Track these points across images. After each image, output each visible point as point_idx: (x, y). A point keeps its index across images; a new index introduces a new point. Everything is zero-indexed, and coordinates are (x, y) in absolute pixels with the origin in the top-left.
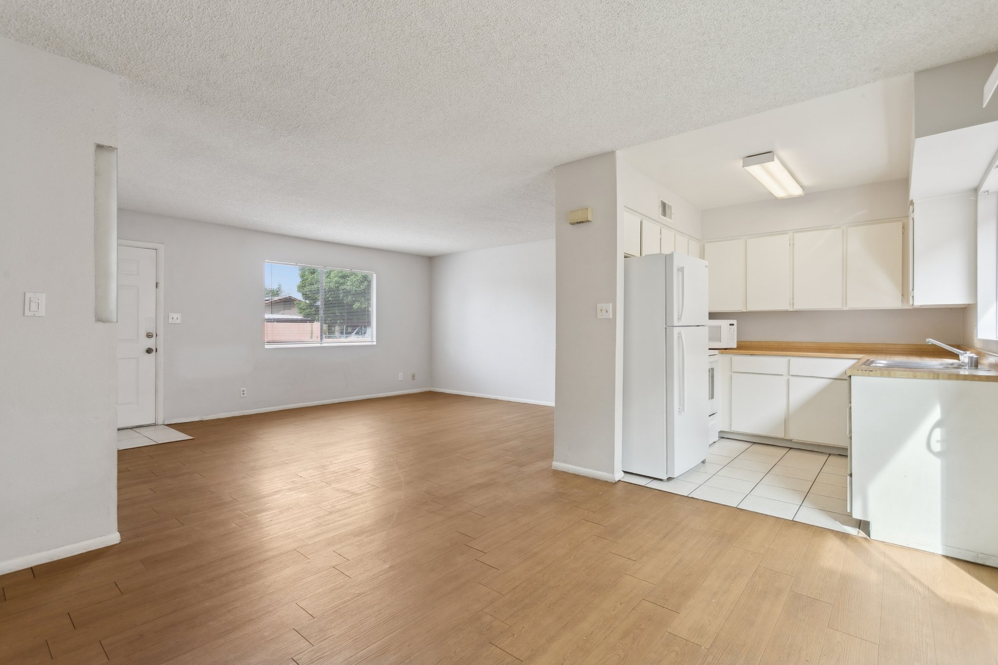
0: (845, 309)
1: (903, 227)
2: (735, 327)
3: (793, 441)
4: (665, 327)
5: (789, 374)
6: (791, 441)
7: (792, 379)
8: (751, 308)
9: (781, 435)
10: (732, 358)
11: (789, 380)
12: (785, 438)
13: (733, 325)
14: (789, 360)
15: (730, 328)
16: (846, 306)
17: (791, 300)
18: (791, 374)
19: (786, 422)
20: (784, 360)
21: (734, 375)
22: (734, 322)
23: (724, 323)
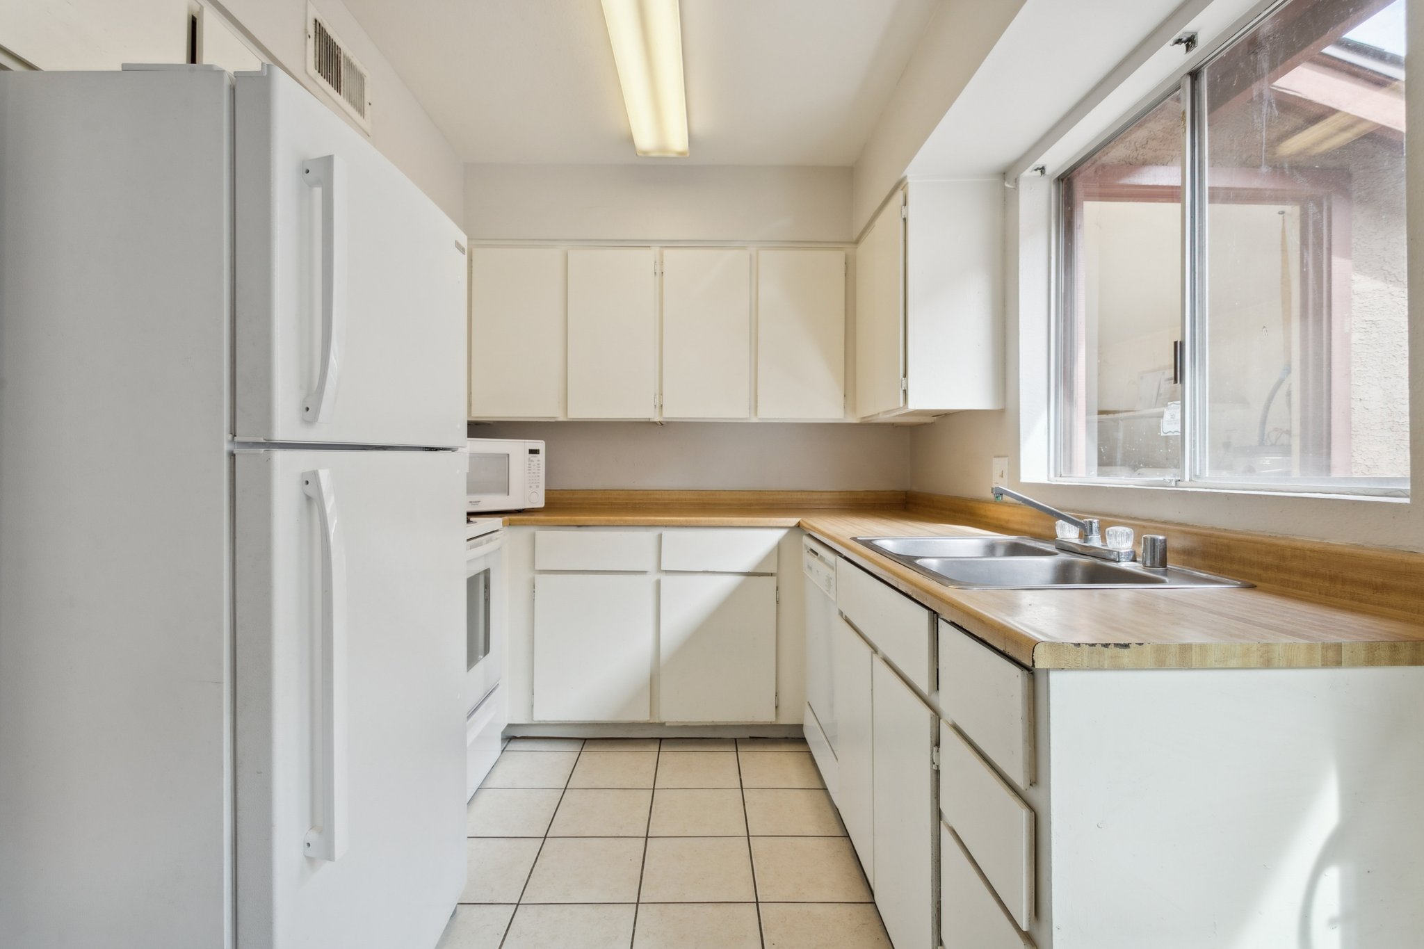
0: (754, 420)
1: (846, 263)
2: (541, 457)
3: (667, 724)
4: (226, 447)
5: (659, 570)
6: (662, 725)
7: (665, 580)
8: (579, 411)
9: (643, 716)
10: (534, 535)
11: (658, 583)
12: (651, 722)
13: (534, 452)
14: (660, 536)
15: (530, 460)
16: (756, 414)
17: (657, 396)
18: (662, 569)
19: (654, 681)
20: (645, 538)
21: (540, 579)
22: (540, 445)
23: (516, 448)
